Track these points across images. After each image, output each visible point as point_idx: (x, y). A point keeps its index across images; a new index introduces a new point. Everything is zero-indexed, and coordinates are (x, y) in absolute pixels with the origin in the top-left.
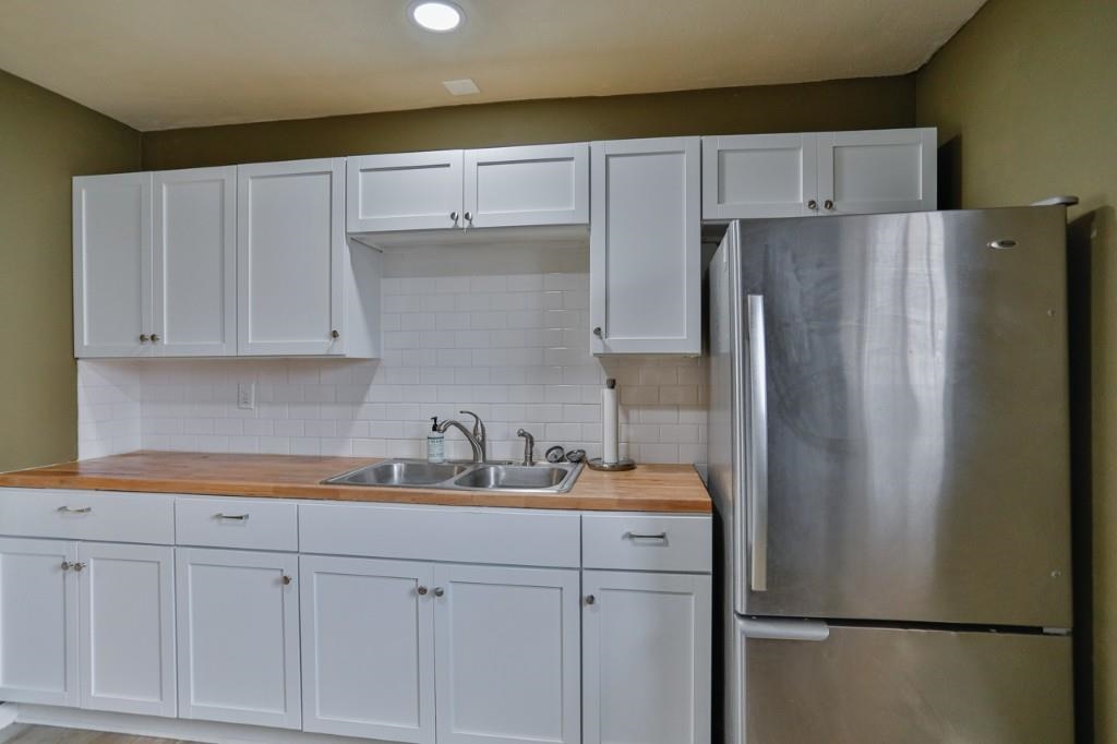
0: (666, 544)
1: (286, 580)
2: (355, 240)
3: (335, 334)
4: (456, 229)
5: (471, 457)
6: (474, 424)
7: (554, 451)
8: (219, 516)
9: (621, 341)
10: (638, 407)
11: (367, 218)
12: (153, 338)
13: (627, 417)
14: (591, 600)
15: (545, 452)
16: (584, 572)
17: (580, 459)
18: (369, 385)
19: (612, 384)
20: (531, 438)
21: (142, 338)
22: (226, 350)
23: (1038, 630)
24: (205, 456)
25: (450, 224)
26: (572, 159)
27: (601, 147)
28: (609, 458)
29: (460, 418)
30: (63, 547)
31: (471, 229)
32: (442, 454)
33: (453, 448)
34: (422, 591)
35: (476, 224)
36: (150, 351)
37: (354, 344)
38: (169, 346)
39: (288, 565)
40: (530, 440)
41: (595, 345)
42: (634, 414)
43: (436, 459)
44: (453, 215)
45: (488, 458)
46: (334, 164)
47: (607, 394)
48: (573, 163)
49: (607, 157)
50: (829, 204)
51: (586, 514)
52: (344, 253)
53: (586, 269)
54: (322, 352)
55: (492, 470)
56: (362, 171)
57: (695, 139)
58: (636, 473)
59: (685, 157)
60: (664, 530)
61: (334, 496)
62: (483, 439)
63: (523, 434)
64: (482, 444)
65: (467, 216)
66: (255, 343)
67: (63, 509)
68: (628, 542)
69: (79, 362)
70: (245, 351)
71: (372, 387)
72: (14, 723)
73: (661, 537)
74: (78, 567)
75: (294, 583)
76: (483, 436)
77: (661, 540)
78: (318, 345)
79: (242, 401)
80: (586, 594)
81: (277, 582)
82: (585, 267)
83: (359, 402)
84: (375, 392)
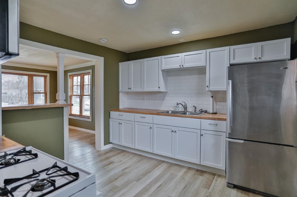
0: (217, 126)
1: (151, 128)
2: (163, 71)
3: (159, 88)
4: (181, 68)
5: (184, 111)
6: (184, 105)
7: (201, 110)
8: (141, 117)
9: (213, 88)
10: (219, 102)
11: (165, 67)
12: (131, 88)
13: (216, 104)
14: (202, 135)
15: (199, 110)
16: (201, 130)
17: (206, 112)
18: (165, 97)
19: (212, 97)
20: (196, 107)
21: (129, 89)
22: (142, 90)
23: (292, 146)
24: (138, 109)
25: (179, 67)
26: (202, 53)
27: (208, 50)
28: (211, 112)
29: (182, 103)
30: (119, 121)
31: (183, 68)
32: (178, 110)
33: (181, 109)
34: (173, 131)
35: (184, 67)
36: (130, 90)
37: (163, 89)
38: (133, 90)
39: (151, 125)
40: (196, 108)
41: (207, 89)
42: (218, 103)
43: (177, 111)
44: (180, 66)
45: (187, 111)
46: (159, 57)
47: (211, 99)
48: (203, 54)
49: (210, 52)
50: (260, 58)
51: (202, 120)
52: (161, 73)
53: (205, 74)
54: (157, 91)
55: (187, 113)
56: (164, 58)
57: (229, 47)
58: (217, 115)
59: (226, 51)
60: (217, 123)
61: (159, 115)
62: (186, 107)
63: (194, 106)
64: (186, 108)
65: (182, 66)
66: (146, 89)
67: (119, 115)
68: (209, 125)
69: (120, 93)
70: (145, 91)
71: (166, 97)
72: (112, 147)
73: (216, 124)
74: (121, 124)
75: (152, 128)
76: (186, 106)
77: (216, 125)
78: (156, 89)
79: (143, 99)
80: (201, 134)
81: (149, 128)
82: (205, 73)
83: (163, 100)
84: (166, 98)
